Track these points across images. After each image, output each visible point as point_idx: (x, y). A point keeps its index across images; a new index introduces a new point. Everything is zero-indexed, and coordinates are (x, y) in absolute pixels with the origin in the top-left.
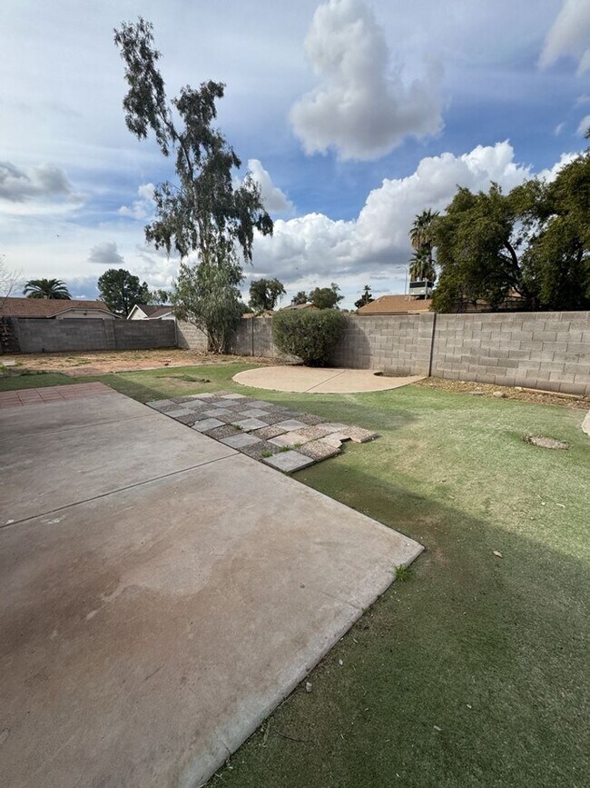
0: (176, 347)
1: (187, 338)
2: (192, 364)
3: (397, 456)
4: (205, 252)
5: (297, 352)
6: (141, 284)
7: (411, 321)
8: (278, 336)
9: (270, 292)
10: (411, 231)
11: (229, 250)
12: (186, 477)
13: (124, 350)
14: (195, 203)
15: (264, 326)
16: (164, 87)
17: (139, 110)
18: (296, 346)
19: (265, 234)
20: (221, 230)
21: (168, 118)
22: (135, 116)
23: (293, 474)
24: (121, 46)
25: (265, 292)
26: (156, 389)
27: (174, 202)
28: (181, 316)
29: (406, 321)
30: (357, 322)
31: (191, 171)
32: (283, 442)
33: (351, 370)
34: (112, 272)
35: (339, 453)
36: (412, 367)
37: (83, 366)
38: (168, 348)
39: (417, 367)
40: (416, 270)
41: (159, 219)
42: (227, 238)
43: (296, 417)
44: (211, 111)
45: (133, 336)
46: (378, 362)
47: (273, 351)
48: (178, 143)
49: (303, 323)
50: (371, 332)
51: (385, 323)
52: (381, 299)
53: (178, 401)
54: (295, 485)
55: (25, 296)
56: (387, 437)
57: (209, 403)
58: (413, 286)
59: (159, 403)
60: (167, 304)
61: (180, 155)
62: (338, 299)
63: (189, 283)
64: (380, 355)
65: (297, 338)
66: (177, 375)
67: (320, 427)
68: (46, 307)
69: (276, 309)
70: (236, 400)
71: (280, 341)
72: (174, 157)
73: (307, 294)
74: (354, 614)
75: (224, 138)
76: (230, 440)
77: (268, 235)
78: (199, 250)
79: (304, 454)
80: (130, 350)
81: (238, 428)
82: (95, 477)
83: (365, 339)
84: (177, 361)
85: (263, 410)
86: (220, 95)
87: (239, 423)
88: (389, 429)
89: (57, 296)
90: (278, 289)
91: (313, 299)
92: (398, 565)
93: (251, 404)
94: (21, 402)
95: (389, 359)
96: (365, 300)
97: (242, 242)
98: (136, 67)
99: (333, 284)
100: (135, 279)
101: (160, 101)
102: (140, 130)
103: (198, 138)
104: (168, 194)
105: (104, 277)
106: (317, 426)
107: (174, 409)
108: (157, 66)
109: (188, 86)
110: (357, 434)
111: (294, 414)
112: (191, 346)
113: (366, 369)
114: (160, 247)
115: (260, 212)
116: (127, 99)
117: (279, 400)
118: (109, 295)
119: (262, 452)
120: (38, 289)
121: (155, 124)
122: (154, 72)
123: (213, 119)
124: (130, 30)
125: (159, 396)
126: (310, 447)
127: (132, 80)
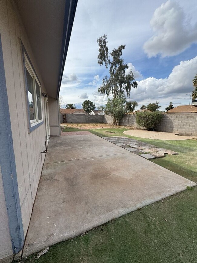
0: (103, 123)
1: (107, 120)
2: (109, 128)
3: (187, 161)
4: (115, 94)
5: (145, 126)
6: (93, 104)
7: (192, 116)
8: (138, 120)
9: (132, 106)
10: (193, 80)
11: (123, 93)
12: (119, 156)
13: (90, 123)
14: (114, 81)
15: (133, 117)
16: (108, 50)
17: (101, 58)
18: (144, 124)
19: (134, 88)
20: (121, 88)
21: (109, 58)
22: (100, 60)
23: (150, 159)
24: (98, 42)
25: (131, 105)
26: (103, 134)
27: (108, 81)
28: (107, 114)
29: (190, 115)
30: (168, 116)
31: (114, 72)
32: (144, 151)
33: (165, 133)
34: (86, 101)
35: (164, 157)
36: (192, 133)
37: (81, 127)
38: (101, 123)
39: (194, 133)
40: (195, 95)
41: (103, 86)
42: (122, 90)
43: (147, 145)
44: (121, 54)
45: (92, 119)
46: (176, 130)
47: (136, 125)
48: (111, 64)
49: (147, 116)
50: (174, 119)
51: (180, 116)
52: (178, 107)
53: (110, 138)
54: (150, 162)
55: (66, 108)
56: (182, 155)
57: (119, 139)
58: (193, 101)
59: (105, 138)
60: (103, 110)
61: (111, 68)
62: (159, 107)
63: (110, 104)
64: (178, 128)
65: (145, 121)
66: (107, 131)
67: (156, 149)
68: (70, 111)
69: (134, 111)
70: (127, 139)
71: (138, 122)
72: (109, 68)
73: (146, 106)
74: (174, 192)
75: (123, 60)
76: (128, 149)
77: (135, 88)
78: (114, 94)
79: (152, 155)
80: (91, 123)
81: (129, 146)
82: (96, 152)
83: (171, 122)
84: (105, 127)
85: (136, 142)
86: (124, 48)
87: (130, 145)
88: (182, 152)
89: (73, 108)
90: (135, 104)
91: (148, 107)
92: (188, 186)
93: (132, 140)
94: (73, 135)
95: (182, 129)
96: (170, 108)
97: (127, 91)
98: (102, 47)
99: (156, 102)
100: (92, 103)
101: (107, 54)
102: (101, 63)
103: (116, 62)
104: (106, 79)
105: (84, 103)
106: (155, 148)
107: (110, 139)
108: (107, 45)
109: (115, 48)
110: (170, 152)
111: (146, 144)
112: (108, 123)
113: (171, 132)
114: (102, 94)
115: (133, 81)
116: (99, 56)
117: (140, 140)
118: (85, 108)
119: (139, 153)
120: (69, 106)
121: (105, 61)
122: (106, 47)
123: (121, 56)
124: (101, 38)
125: (104, 136)
126: (153, 154)
127: (100, 50)
